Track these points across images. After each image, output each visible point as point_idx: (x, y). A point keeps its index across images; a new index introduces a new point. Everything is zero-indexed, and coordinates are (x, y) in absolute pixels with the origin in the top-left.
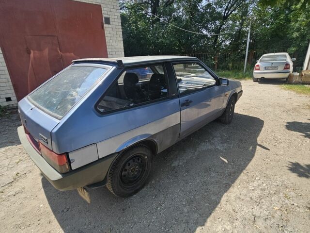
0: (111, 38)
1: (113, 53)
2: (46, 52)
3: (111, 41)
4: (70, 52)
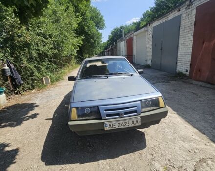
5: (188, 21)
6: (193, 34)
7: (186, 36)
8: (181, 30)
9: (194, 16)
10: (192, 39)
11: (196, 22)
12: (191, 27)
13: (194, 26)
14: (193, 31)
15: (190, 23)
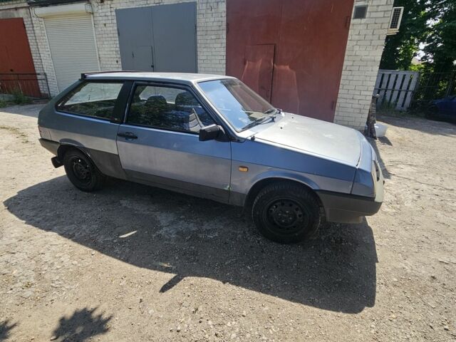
0: (359, 43)
1: (352, 68)
2: (259, 64)
3: (357, 48)
4: (285, 65)
5: (212, 20)
6: (224, 45)
7: (211, 46)
8: (198, 33)
9: (224, 15)
10: (224, 54)
11: (228, 25)
12: (220, 32)
13: (225, 32)
14: (225, 41)
15: (215, 24)
